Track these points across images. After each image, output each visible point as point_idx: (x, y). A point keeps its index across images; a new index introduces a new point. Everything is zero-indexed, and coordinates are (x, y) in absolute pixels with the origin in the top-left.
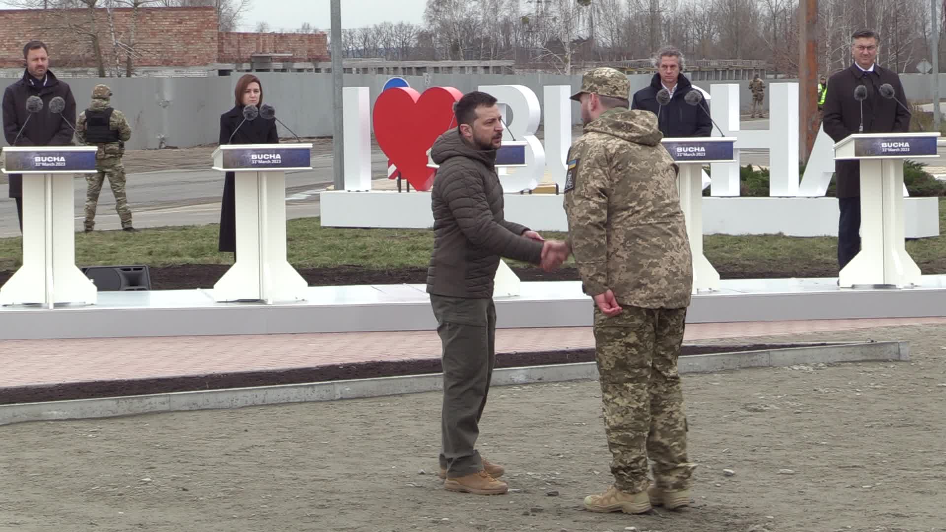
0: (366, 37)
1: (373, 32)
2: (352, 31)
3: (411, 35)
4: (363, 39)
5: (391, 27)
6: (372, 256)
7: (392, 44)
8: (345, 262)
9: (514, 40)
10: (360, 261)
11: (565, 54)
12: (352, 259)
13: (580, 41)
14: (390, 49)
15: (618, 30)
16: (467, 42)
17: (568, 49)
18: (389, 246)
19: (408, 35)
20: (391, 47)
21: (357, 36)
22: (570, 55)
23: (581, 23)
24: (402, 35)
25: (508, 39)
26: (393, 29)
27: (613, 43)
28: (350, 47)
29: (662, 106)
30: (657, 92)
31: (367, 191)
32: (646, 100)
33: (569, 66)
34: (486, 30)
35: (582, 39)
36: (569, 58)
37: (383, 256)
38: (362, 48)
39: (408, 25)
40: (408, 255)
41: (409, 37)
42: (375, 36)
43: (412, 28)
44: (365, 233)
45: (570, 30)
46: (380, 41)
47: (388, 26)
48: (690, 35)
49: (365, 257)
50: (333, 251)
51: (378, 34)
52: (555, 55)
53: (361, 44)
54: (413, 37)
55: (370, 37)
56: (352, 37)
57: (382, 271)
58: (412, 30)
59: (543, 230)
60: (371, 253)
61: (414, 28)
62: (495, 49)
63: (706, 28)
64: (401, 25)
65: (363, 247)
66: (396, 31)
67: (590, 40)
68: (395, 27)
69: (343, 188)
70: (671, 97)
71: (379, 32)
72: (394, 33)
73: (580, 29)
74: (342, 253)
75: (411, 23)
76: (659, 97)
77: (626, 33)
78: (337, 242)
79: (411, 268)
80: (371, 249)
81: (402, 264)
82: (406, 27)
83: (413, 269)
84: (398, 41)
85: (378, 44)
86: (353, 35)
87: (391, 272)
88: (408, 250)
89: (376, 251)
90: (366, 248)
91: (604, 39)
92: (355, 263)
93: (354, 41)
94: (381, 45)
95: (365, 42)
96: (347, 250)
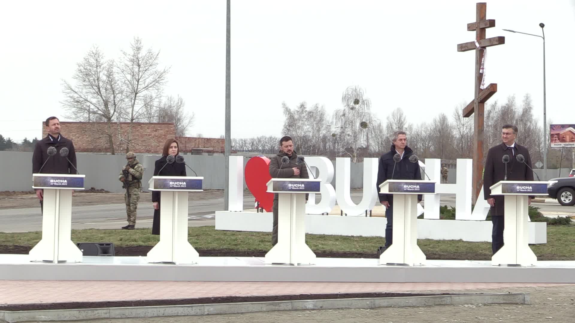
0: (253, 143)
1: (257, 140)
3: (276, 143)
4: (251, 144)
5: (266, 138)
6: (240, 244)
7: (266, 147)
8: (225, 247)
9: (328, 146)
10: (233, 247)
11: (353, 153)
12: (229, 246)
13: (361, 149)
14: (265, 150)
15: (382, 143)
16: (304, 147)
17: (355, 151)
18: (249, 240)
19: (274, 143)
20: (266, 149)
21: (248, 143)
22: (356, 153)
23: (362, 137)
24: (271, 143)
25: (325, 146)
26: (267, 139)
27: (379, 149)
28: (244, 148)
29: (396, 163)
30: (394, 155)
31: (240, 211)
33: (356, 158)
34: (314, 141)
35: (363, 147)
36: (356, 155)
37: (245, 244)
38: (251, 149)
39: (275, 137)
40: (259, 244)
43: (276, 139)
44: (238, 233)
45: (357, 141)
46: (260, 146)
47: (264, 138)
48: (419, 146)
49: (236, 245)
50: (219, 241)
51: (259, 142)
52: (349, 153)
53: (250, 147)
55: (255, 143)
57: (244, 251)
58: (277, 141)
59: (333, 235)
60: (239, 243)
61: (278, 139)
62: (318, 150)
63: (427, 143)
64: (271, 138)
65: (236, 240)
66: (268, 141)
67: (367, 148)
69: (228, 210)
70: (402, 158)
71: (260, 141)
73: (362, 141)
74: (224, 242)
77: (386, 144)
78: (222, 237)
79: (260, 251)
80: (240, 241)
81: (255, 249)
82: (273, 139)
83: (261, 251)
84: (269, 145)
87: (249, 252)
88: (260, 242)
89: (242, 242)
90: (237, 240)
91: (374, 147)
92: (230, 248)
93: (247, 145)
94: (260, 148)
95: (252, 146)
96: (227, 241)
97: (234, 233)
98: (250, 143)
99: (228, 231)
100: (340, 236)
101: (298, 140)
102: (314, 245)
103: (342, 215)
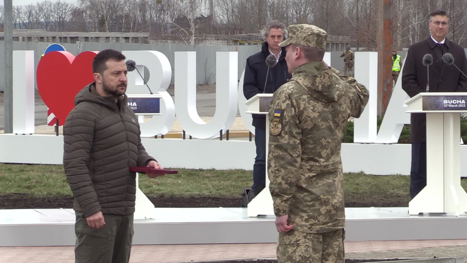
0: (30, 13)
1: (37, 8)
2: (19, 8)
3: (66, 11)
4: (28, 14)
5: (51, 5)
6: (34, 186)
7: (51, 18)
8: (13, 191)
9: (149, 16)
10: (25, 191)
11: (190, 28)
12: (19, 189)
13: (201, 18)
14: (49, 22)
15: (232, 10)
16: (111, 18)
17: (192, 25)
18: (48, 178)
19: (64, 11)
20: (51, 21)
21: (23, 11)
22: (194, 29)
23: (203, 4)
24: (59, 11)
25: (144, 16)
26: (52, 6)
27: (228, 20)
28: (17, 20)
29: (270, 68)
30: (267, 57)
31: (31, 134)
32: (257, 63)
33: (193, 38)
34: (126, 9)
35: (203, 16)
36: (193, 31)
37: (43, 186)
38: (27, 21)
39: (65, 3)
40: (64, 186)
41: (65, 13)
42: (38, 11)
43: (67, 6)
44: (29, 168)
45: (195, 9)
46: (42, 15)
47: (48, 4)
48: (290, 15)
49: (29, 187)
50: (4, 182)
51: (40, 10)
52: (182, 29)
53: (26, 18)
54: (68, 13)
55: (34, 12)
56: (19, 12)
57: (42, 198)
58: (68, 8)
59: (172, 168)
60: (33, 184)
61: (69, 6)
62: (134, 23)
63: (302, 9)
64: (58, 4)
65: (28, 179)
66: (54, 8)
67: (210, 17)
68: (54, 5)
69: (12, 132)
70: (277, 61)
71: (41, 9)
72: (53, 9)
73: (202, 8)
74: (10, 184)
75: (66, 2)
76: (268, 61)
77: (239, 12)
78: (7, 175)
79: (66, 196)
80: (34, 181)
81: (59, 193)
82: (63, 5)
83: (67, 197)
84: (56, 16)
85: (40, 18)
86: (20, 11)
87: (50, 199)
88: (64, 182)
89: (37, 182)
90: (30, 180)
91: (221, 17)
92: (21, 192)
93: (21, 16)
94: (42, 19)
95: (29, 17)
96: (15, 181)
97: (22, 167)
98: (26, 13)
99: (13, 164)
100: (183, 169)
101: (102, 9)
102: (146, 185)
103: (184, 138)
